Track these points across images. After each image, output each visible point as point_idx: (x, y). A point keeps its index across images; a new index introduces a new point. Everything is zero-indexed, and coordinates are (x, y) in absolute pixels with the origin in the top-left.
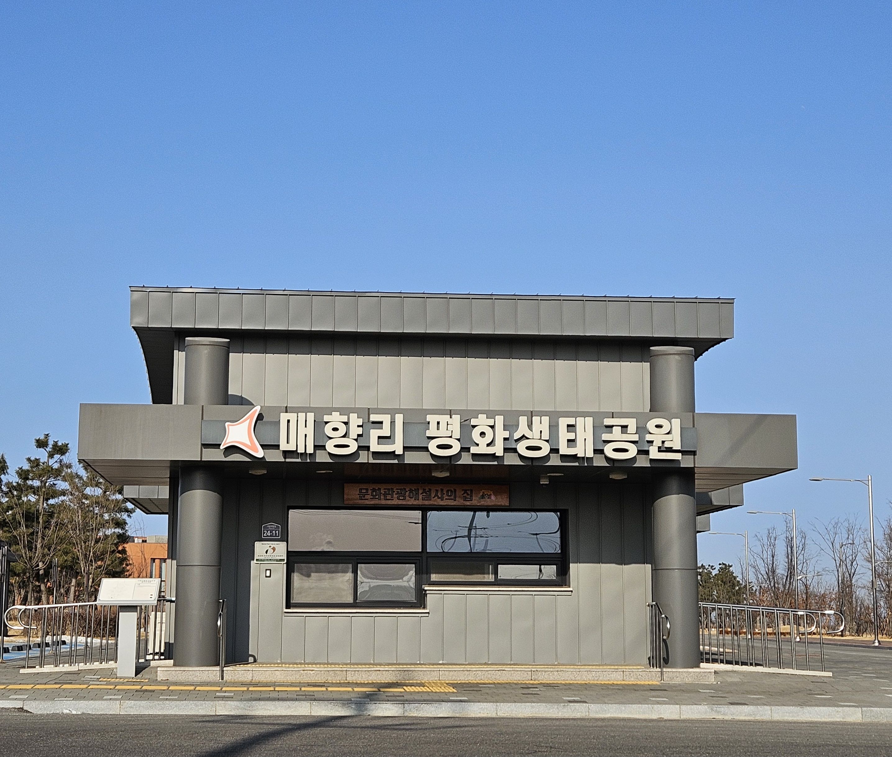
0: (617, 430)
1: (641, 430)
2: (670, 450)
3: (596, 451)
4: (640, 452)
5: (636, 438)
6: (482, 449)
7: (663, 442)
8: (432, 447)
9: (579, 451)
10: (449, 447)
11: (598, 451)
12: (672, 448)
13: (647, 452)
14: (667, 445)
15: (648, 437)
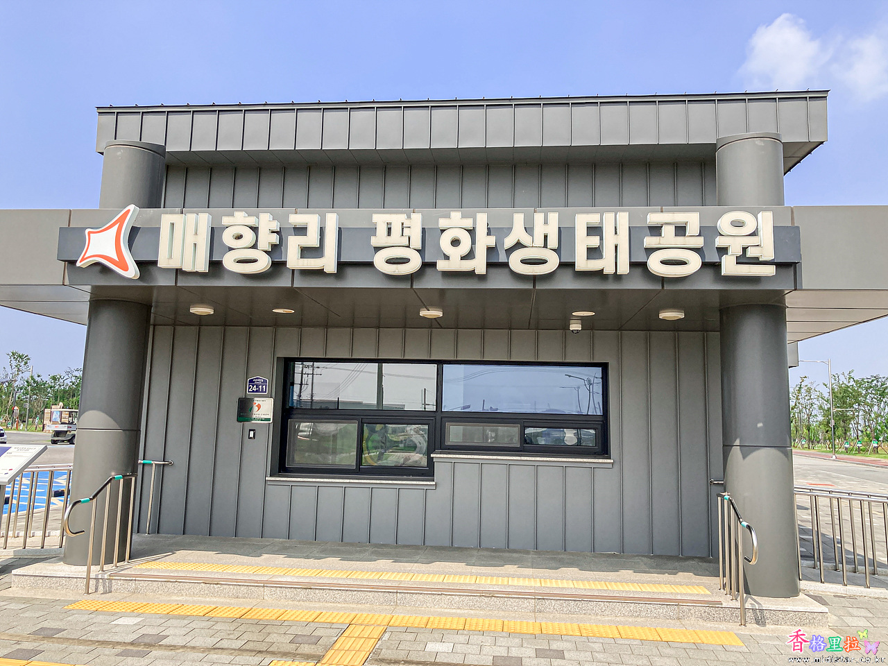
0: (668, 231)
1: (709, 231)
2: (756, 261)
3: (633, 265)
4: (705, 265)
5: (699, 242)
6: (455, 264)
7: (745, 249)
8: (379, 261)
9: (605, 264)
10: (404, 261)
11: (639, 266)
12: (758, 258)
13: (716, 266)
14: (751, 253)
15: (720, 242)
